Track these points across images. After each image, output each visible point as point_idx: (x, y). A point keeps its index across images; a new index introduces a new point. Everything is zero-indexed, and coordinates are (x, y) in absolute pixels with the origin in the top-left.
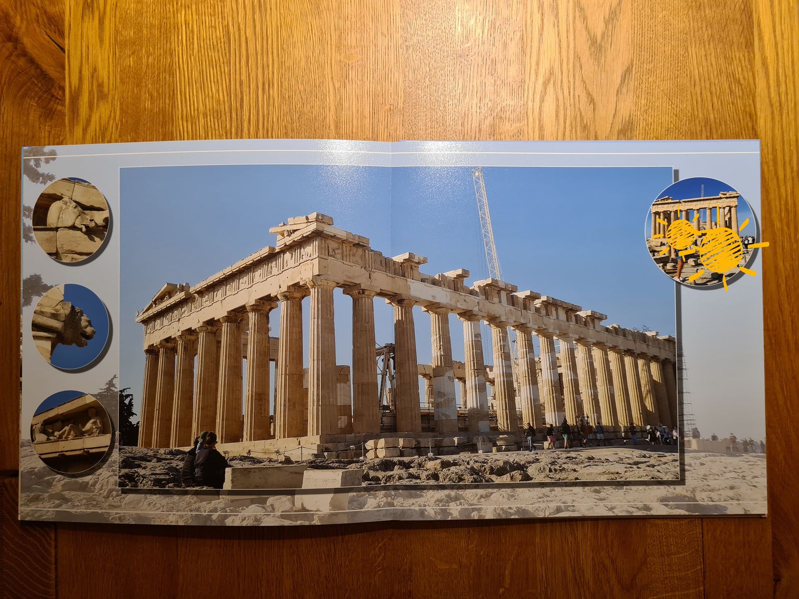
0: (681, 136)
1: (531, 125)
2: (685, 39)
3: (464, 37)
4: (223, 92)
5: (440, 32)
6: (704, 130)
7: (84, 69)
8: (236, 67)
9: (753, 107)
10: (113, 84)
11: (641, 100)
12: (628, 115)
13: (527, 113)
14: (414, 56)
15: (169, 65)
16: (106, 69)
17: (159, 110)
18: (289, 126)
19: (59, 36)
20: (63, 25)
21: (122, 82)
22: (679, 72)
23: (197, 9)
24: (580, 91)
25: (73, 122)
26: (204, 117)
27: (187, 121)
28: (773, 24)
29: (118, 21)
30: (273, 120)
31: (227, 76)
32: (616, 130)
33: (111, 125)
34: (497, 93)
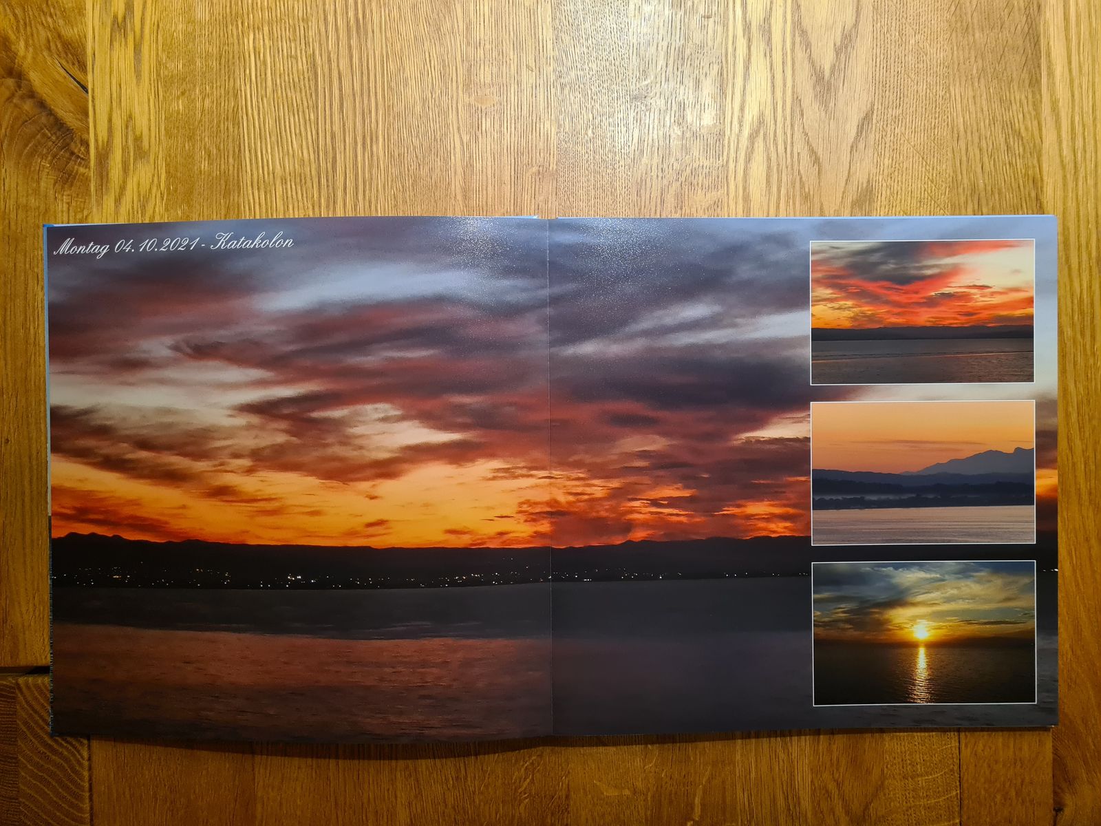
0: (938, 208)
1: (732, 195)
2: (946, 74)
4: (308, 148)
5: (608, 64)
6: (969, 202)
7: (114, 115)
8: (325, 114)
9: (1038, 169)
10: (156, 137)
11: (884, 158)
12: (865, 181)
13: (727, 177)
14: (572, 98)
15: (233, 110)
16: (146, 116)
17: (220, 173)
18: (400, 195)
19: (79, 69)
20: (85, 55)
21: (169, 134)
22: (937, 121)
23: (271, 32)
24: (799, 146)
25: (102, 189)
26: (282, 184)
27: (259, 189)
28: (1068, 53)
29: (160, 48)
30: (377, 187)
31: (313, 126)
32: (850, 199)
33: (154, 195)
34: (686, 149)
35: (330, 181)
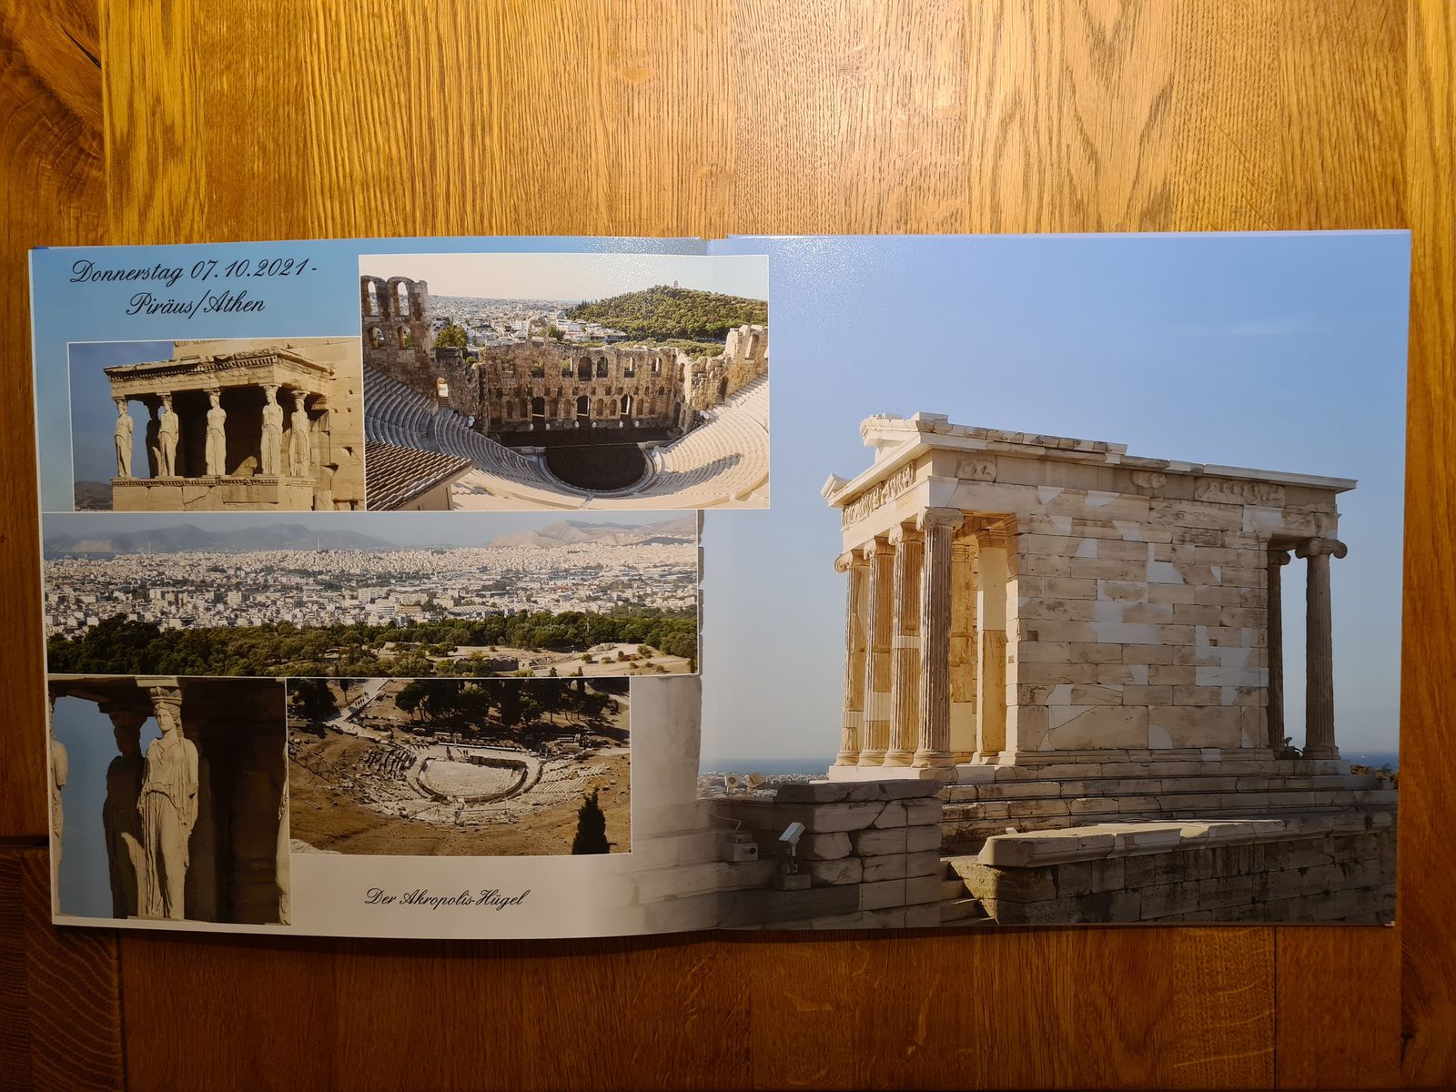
0: (1261, 221)
1: (975, 204)
2: (1275, 34)
3: (852, 33)
4: (397, 141)
5: (806, 22)
6: (1304, 211)
7: (136, 98)
8: (420, 94)
9: (1399, 165)
10: (192, 127)
11: (1187, 152)
12: (1160, 184)
13: (969, 179)
14: (757, 70)
15: (296, 90)
16: (179, 99)
17: (279, 176)
18: (523, 206)
19: (88, 35)
20: (96, 15)
21: (210, 124)
22: (1261, 99)
24: (1070, 136)
25: (121, 199)
26: (363, 191)
27: (331, 198)
28: (1444, 5)
29: (197, 4)
30: (491, 195)
31: (404, 111)
32: (1138, 211)
33: (191, 206)
34: (913, 141)
35: (427, 187)
